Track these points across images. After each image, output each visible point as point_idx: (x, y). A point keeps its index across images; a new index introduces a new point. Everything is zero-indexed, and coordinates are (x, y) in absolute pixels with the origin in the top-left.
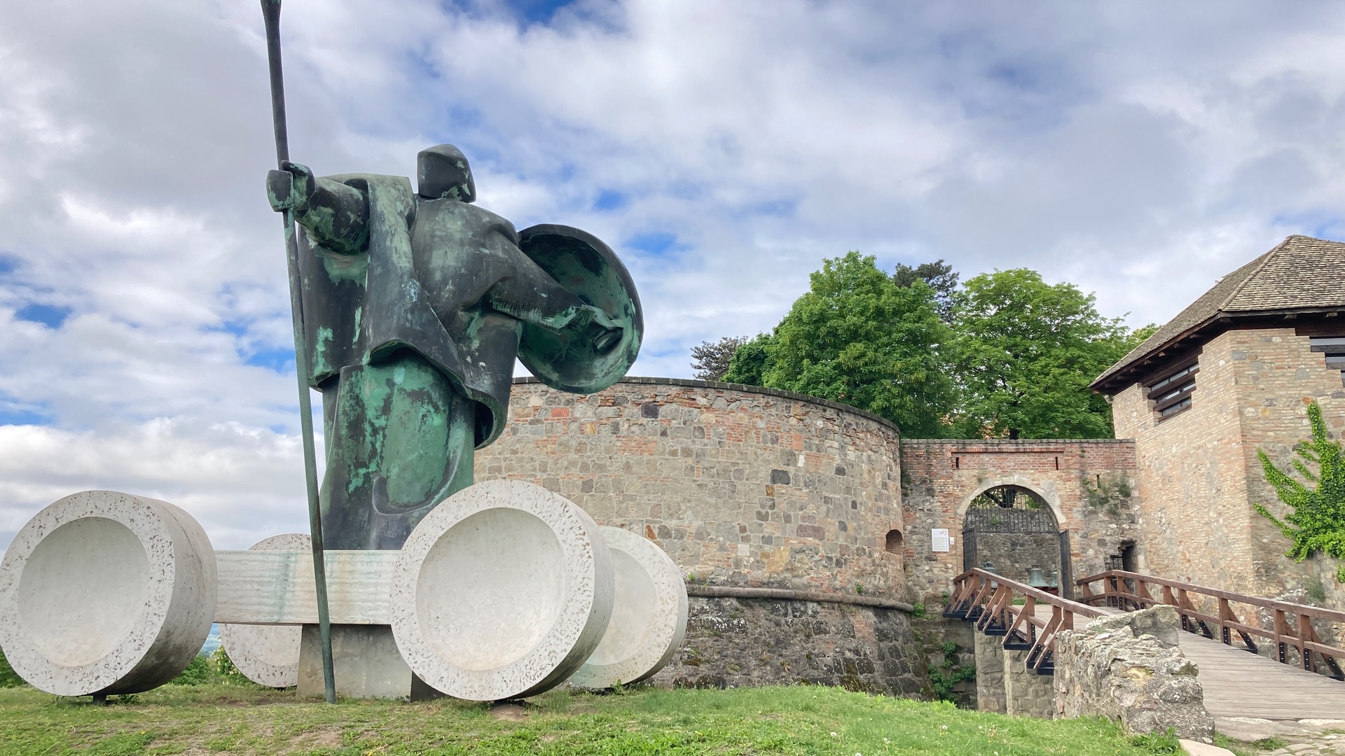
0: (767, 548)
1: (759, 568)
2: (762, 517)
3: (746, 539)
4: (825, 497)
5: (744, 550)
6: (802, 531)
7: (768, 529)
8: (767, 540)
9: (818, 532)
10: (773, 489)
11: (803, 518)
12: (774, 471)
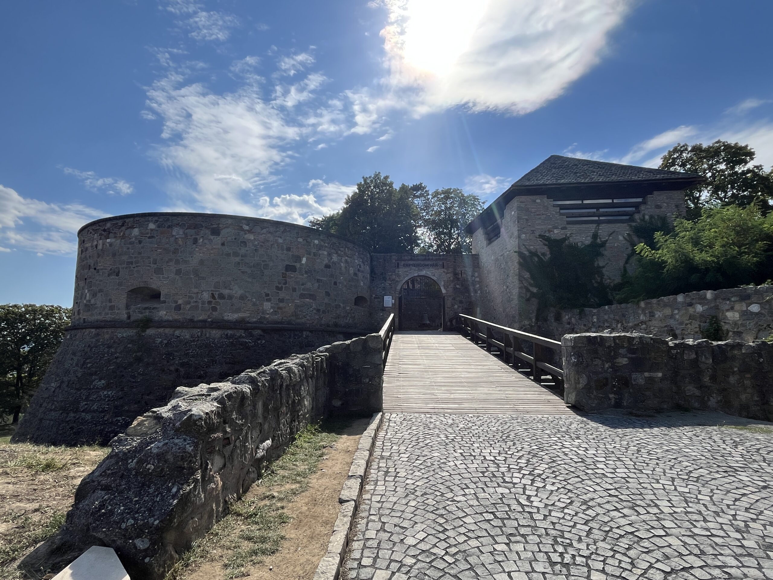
0: (281, 305)
1: (276, 315)
2: (280, 289)
3: (269, 300)
4: (318, 280)
5: (267, 306)
6: (302, 296)
7: (282, 295)
8: (281, 300)
9: (312, 296)
10: (286, 274)
11: (303, 290)
12: (287, 265)
